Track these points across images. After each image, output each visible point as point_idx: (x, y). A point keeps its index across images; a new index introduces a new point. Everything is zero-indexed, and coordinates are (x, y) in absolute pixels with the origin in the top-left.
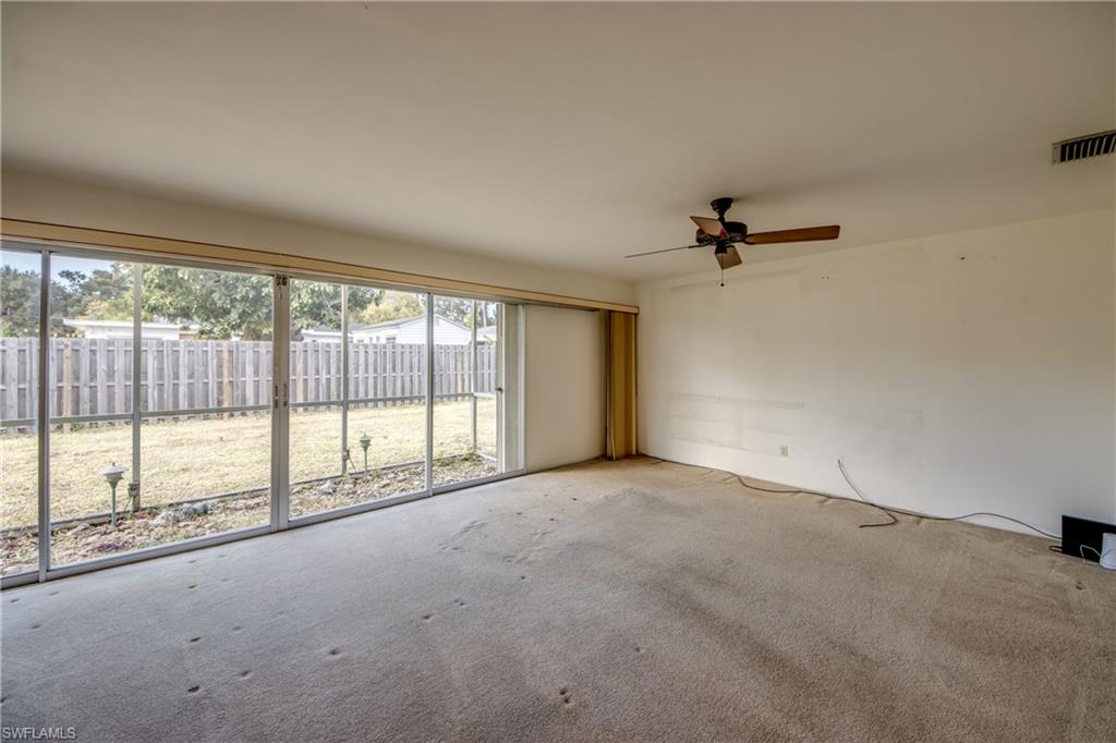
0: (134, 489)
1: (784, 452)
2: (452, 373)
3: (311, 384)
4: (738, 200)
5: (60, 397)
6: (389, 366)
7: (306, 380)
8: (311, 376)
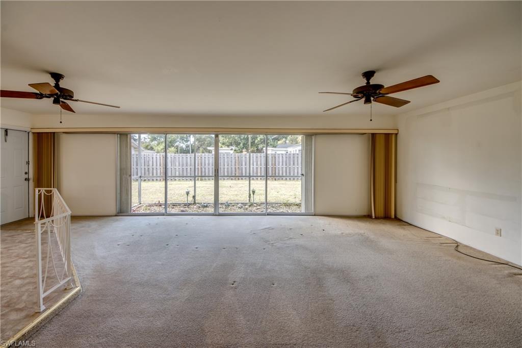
0: (194, 197)
1: (499, 233)
4: (378, 70)
5: (198, 170)
6: (292, 163)
7: (261, 168)
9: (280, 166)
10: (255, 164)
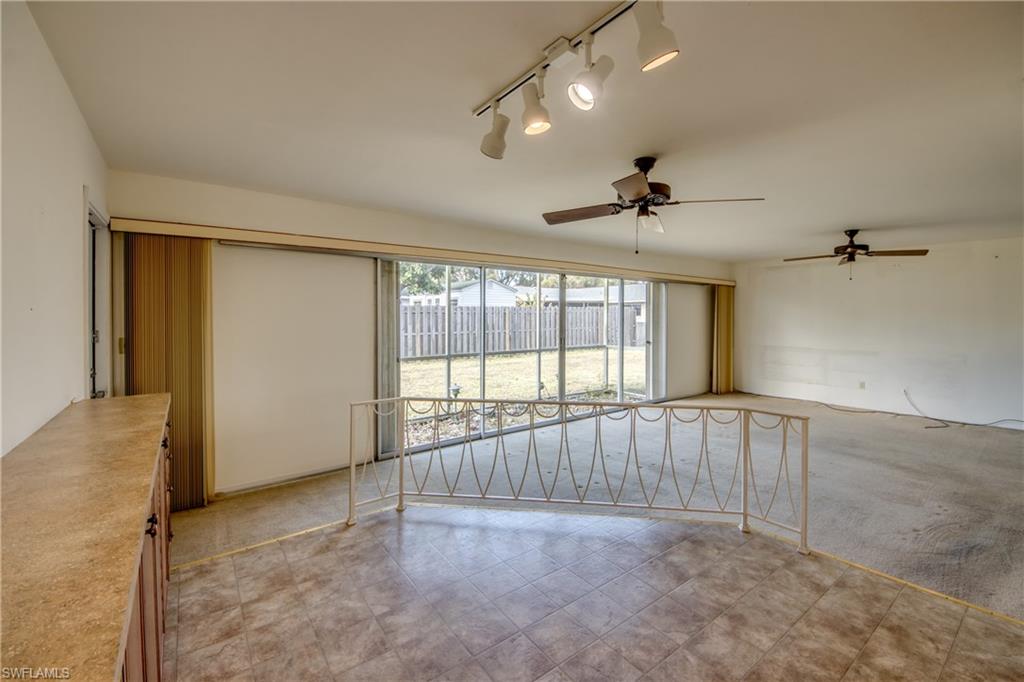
1: (862, 385)
2: (523, 331)
3: (425, 339)
8: (425, 333)
9: (458, 332)
10: (410, 328)
